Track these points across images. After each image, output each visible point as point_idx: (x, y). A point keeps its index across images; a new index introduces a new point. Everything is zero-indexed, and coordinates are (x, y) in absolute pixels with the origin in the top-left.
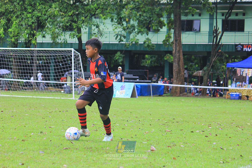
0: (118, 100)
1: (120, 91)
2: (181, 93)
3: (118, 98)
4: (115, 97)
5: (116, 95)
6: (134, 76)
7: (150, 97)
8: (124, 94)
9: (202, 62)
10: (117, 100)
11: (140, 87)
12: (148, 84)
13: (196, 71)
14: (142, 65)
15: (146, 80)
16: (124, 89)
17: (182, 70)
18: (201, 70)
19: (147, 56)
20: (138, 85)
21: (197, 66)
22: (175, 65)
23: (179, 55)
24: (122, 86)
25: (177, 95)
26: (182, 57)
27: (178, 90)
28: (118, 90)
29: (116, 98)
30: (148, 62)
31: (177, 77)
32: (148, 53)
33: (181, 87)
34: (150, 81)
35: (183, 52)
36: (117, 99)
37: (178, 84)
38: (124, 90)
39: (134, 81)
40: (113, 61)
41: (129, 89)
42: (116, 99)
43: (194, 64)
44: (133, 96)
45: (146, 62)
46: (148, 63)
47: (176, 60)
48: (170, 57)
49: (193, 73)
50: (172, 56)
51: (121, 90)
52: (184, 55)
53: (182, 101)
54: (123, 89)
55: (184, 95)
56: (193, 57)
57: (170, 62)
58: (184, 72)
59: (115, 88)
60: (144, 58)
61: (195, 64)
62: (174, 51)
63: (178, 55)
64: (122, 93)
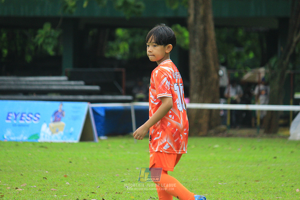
0: (46, 148)
1: (52, 125)
2: (210, 127)
3: (45, 142)
4: (39, 141)
5: (42, 135)
6: (87, 84)
7: (131, 140)
8: (61, 133)
9: (265, 45)
10: (43, 149)
11: (102, 113)
12: (125, 107)
13: (249, 69)
14: (107, 55)
15: (120, 94)
16: (63, 119)
17: (212, 68)
18: (262, 65)
19: (120, 32)
20: (98, 108)
21: (251, 55)
22: (195, 55)
23: (205, 30)
24: (56, 112)
25: (201, 133)
26: (212, 33)
27: (204, 121)
28: (45, 122)
29: (41, 143)
30: (124, 47)
31: (201, 87)
32: (123, 24)
33: (211, 111)
34: (129, 98)
35: (215, 19)
36: (42, 147)
37: (203, 102)
38: (62, 123)
39: (86, 97)
40: (32, 48)
41: (75, 118)
42: (41, 145)
43: (243, 50)
44: (86, 136)
45: (118, 49)
46: (122, 51)
47: (197, 40)
48: (181, 33)
49: (241, 75)
50: (188, 29)
51: (55, 121)
52: (217, 27)
53: (214, 149)
54: (58, 119)
55: (218, 134)
56: (241, 33)
57: (182, 45)
58: (217, 71)
59: (38, 118)
60: (113, 38)
61: (247, 52)
62: (191, 19)
63: (202, 27)
64: (57, 131)
